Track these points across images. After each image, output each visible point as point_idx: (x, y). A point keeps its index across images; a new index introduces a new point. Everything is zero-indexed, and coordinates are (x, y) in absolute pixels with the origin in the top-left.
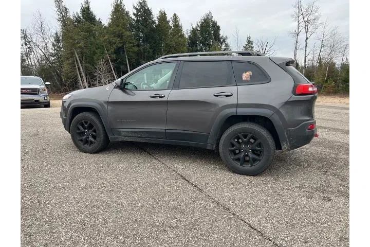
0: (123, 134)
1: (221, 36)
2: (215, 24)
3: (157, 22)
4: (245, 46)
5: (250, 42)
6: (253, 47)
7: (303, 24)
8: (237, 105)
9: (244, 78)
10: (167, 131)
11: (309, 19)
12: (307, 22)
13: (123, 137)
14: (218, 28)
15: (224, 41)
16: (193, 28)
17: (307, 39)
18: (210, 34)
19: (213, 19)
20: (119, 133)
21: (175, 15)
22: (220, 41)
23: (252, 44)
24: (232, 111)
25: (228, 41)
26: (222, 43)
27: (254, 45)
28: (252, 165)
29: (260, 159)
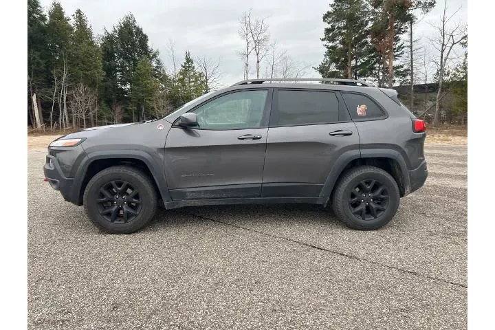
0: (189, 195)
1: (150, 48)
2: (139, 31)
3: (47, 17)
4: (183, 65)
5: (189, 60)
6: (193, 68)
7: (252, 44)
8: (360, 146)
10: (264, 185)
11: (259, 38)
12: (257, 42)
13: (188, 201)
14: (147, 40)
15: (155, 56)
16: (108, 33)
17: (258, 62)
18: (133, 44)
19: (136, 24)
21: (79, 12)
22: (149, 55)
23: (192, 62)
24: (355, 153)
25: (159, 57)
26: (151, 59)
27: (195, 64)
28: (376, 217)
29: (385, 208)
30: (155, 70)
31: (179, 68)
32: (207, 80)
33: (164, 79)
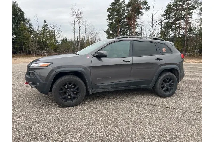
0: (100, 87)
1: (26, 18)
2: (20, 9)
4: (43, 27)
5: (46, 25)
6: (48, 28)
7: (76, 19)
8: (166, 64)
11: (80, 17)
12: (79, 19)
14: (23, 13)
15: (28, 22)
17: (79, 27)
19: (18, 6)
20: (97, 87)
22: (25, 22)
23: (48, 26)
25: (31, 22)
27: (49, 27)
28: (170, 92)
29: (173, 88)
30: (29, 28)
31: (41, 28)
32: (55, 34)
33: (33, 33)
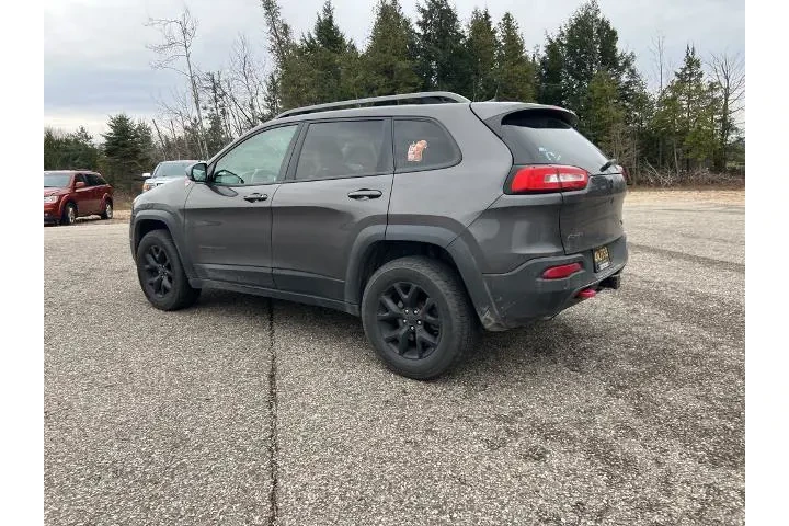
1: (619, 53)
2: (604, 26)
4: (679, 71)
5: (692, 62)
6: (701, 75)
8: (388, 219)
9: (411, 157)
13: (211, 282)
14: (613, 35)
15: (627, 64)
16: (551, 41)
18: (591, 52)
19: (600, 16)
20: (204, 273)
21: (507, 17)
22: (616, 65)
24: (378, 231)
25: (635, 65)
26: (621, 70)
27: (703, 68)
28: (420, 356)
29: (436, 342)
30: (626, 88)
31: (670, 78)
32: (727, 95)
33: (641, 101)
